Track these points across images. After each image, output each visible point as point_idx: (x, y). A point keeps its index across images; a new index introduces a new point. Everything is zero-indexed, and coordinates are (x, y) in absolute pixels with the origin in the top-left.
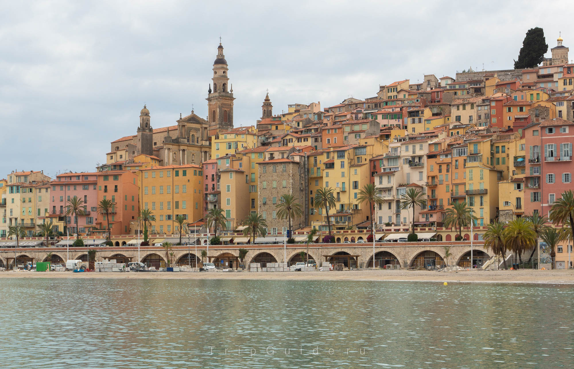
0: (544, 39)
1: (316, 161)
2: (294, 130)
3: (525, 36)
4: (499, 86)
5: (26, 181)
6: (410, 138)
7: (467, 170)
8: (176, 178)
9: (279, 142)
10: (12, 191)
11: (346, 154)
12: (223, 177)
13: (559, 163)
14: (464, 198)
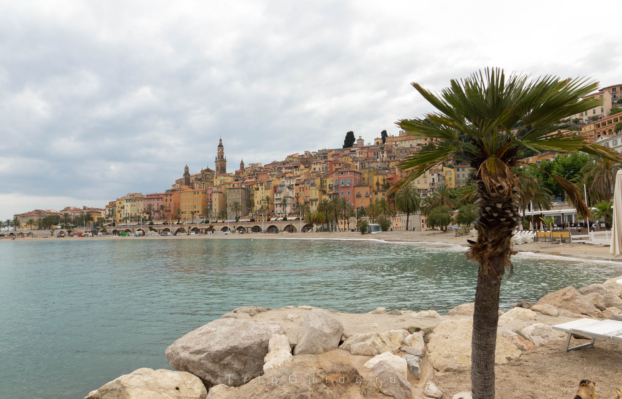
0: (354, 136)
1: (252, 187)
2: (249, 174)
3: (346, 135)
4: (333, 155)
5: (133, 197)
7: (311, 190)
8: (195, 195)
9: (242, 179)
10: (127, 202)
11: (264, 184)
13: (345, 187)
14: (309, 202)
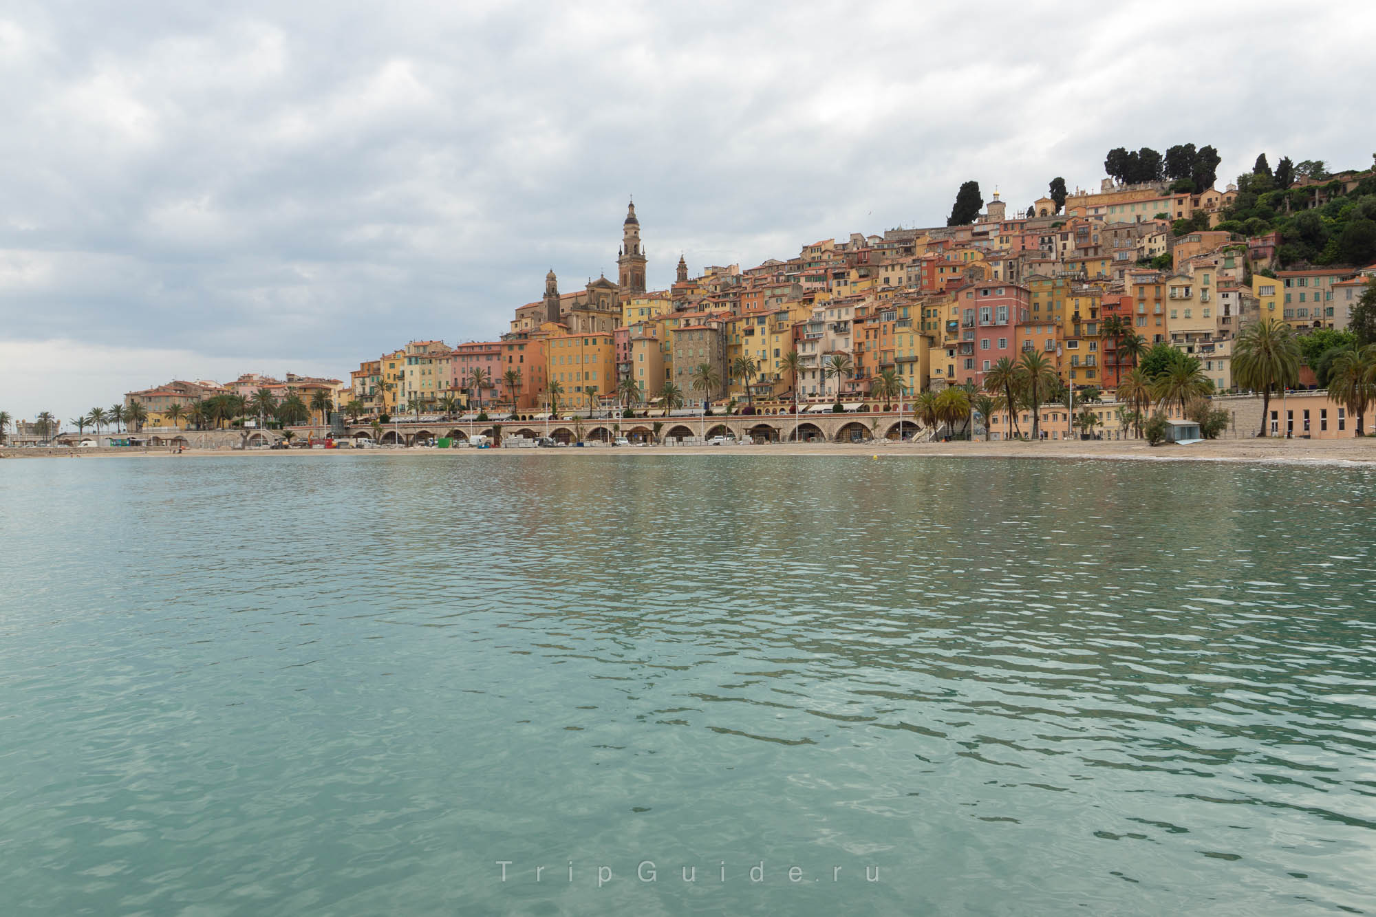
0: (979, 194)
1: (734, 327)
2: (711, 294)
3: (959, 190)
4: (931, 245)
5: (425, 351)
6: (835, 302)
7: (896, 336)
8: (585, 347)
9: (695, 308)
10: (410, 363)
11: (767, 320)
12: (636, 345)
13: (995, 327)
14: (893, 366)
